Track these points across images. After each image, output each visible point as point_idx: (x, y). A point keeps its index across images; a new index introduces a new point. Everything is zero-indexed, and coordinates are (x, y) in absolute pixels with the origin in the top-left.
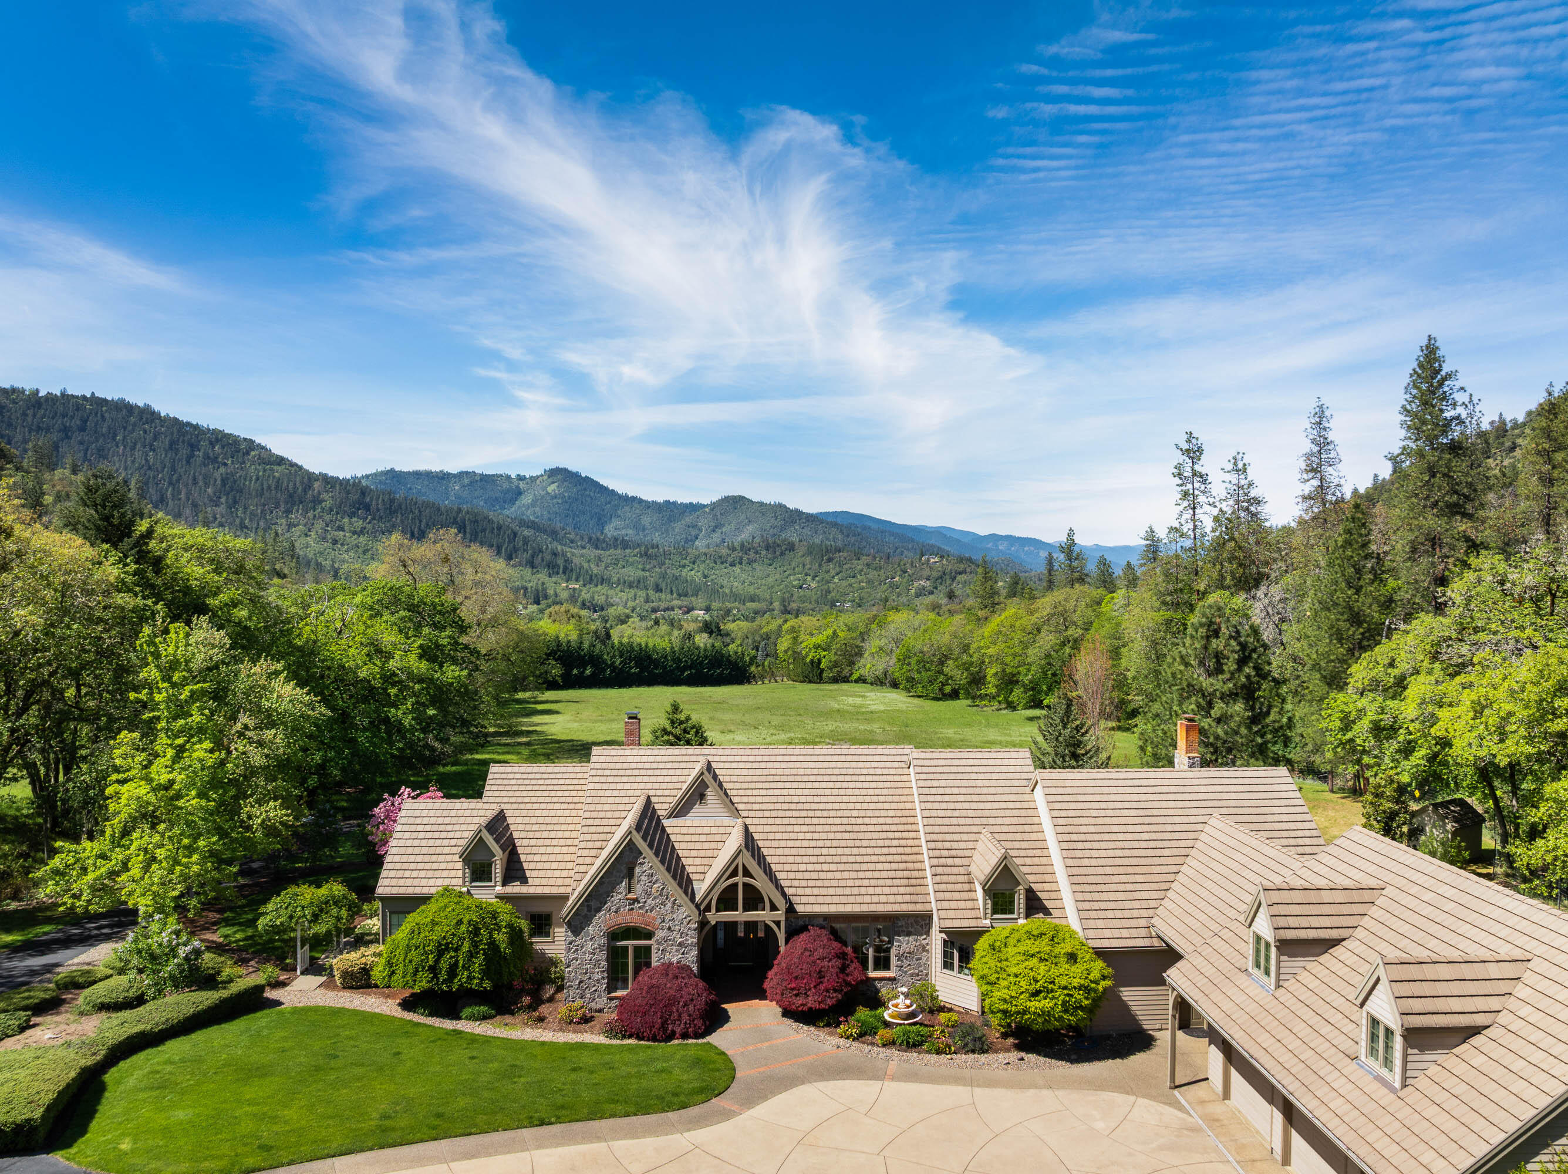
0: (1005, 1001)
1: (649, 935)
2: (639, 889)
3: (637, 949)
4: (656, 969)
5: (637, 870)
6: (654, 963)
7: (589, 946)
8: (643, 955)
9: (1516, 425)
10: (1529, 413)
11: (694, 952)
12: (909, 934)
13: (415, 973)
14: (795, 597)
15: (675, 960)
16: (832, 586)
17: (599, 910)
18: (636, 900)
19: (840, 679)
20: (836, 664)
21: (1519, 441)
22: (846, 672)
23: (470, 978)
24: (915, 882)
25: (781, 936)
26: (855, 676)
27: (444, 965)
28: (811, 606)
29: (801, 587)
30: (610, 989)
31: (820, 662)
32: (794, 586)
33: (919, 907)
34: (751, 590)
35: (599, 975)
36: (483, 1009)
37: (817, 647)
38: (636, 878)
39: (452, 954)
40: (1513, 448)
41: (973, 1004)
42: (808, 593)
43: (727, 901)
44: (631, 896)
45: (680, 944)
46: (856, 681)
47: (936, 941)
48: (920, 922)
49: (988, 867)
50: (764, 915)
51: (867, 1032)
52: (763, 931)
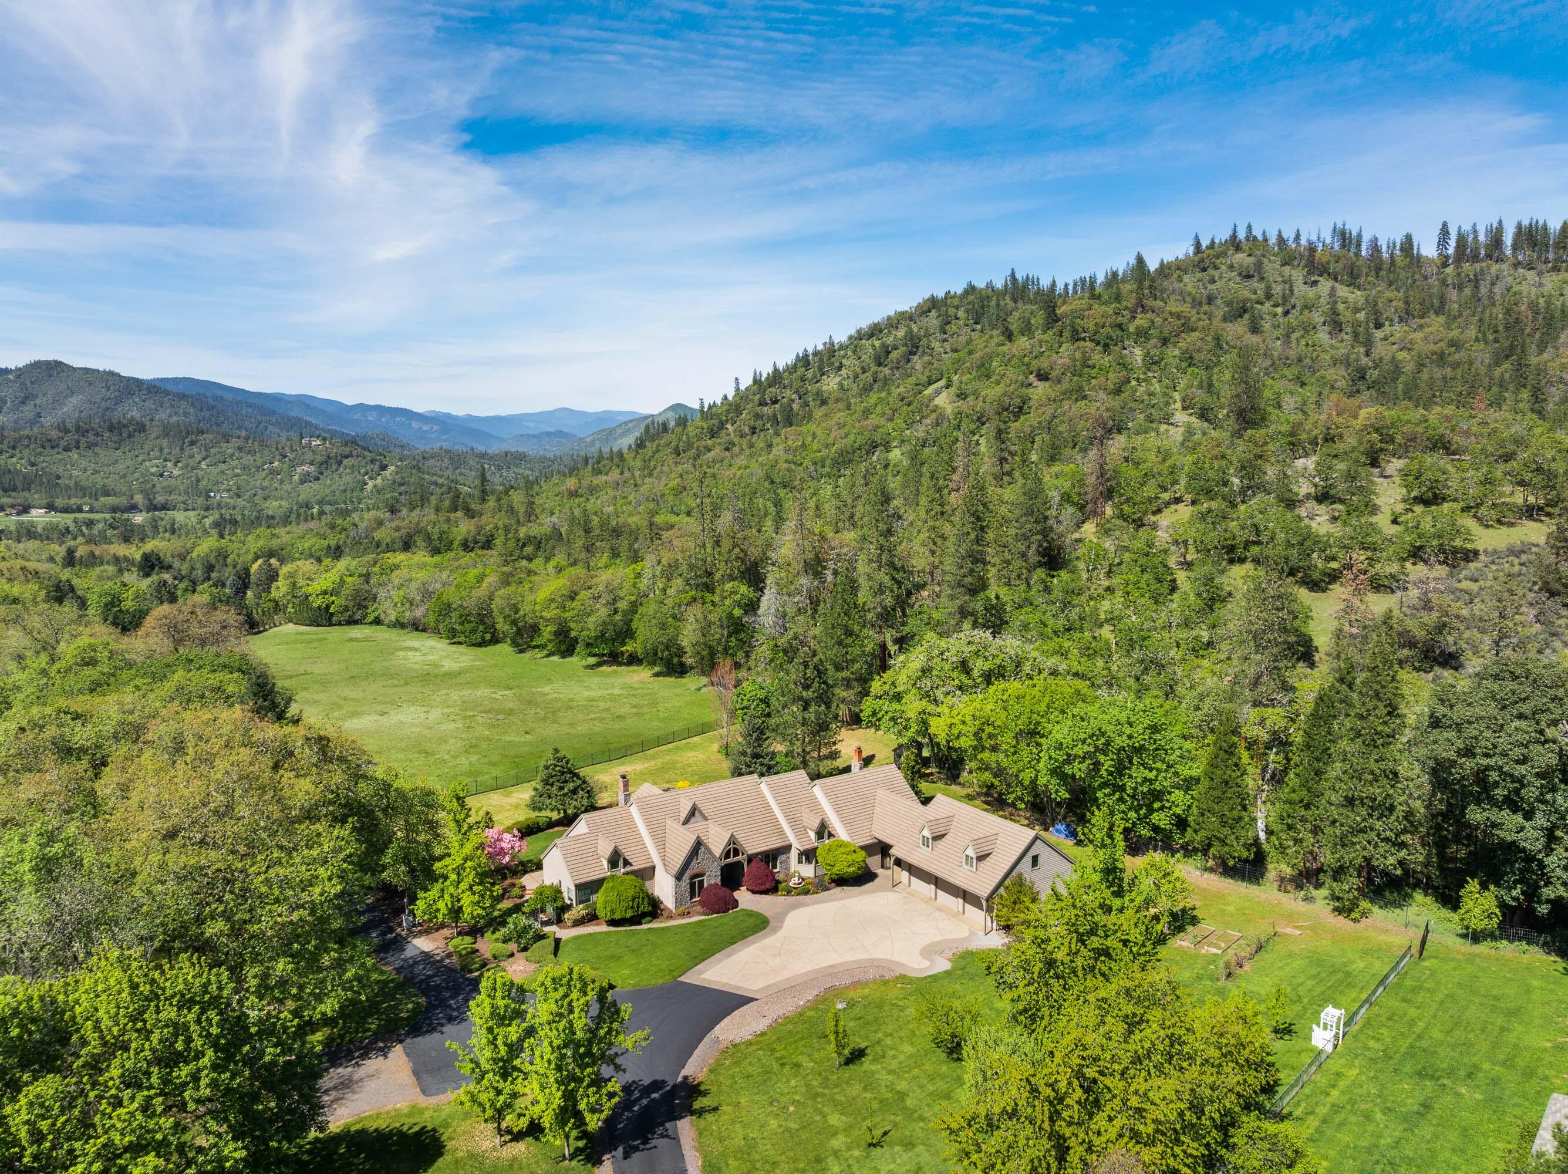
1: (703, 875)
2: (701, 859)
3: (699, 881)
4: (707, 888)
5: (700, 852)
6: (706, 885)
7: (684, 884)
8: (701, 882)
9: (842, 347)
10: (850, 338)
11: (720, 877)
12: (783, 856)
14: (158, 488)
15: (713, 882)
16: (201, 473)
17: (687, 870)
18: (700, 863)
19: (352, 622)
20: (346, 609)
21: (844, 361)
22: (358, 616)
23: (644, 907)
24: (781, 833)
25: (746, 864)
26: (371, 618)
27: (635, 905)
28: (181, 499)
29: (161, 475)
30: (691, 899)
31: (328, 607)
32: (153, 474)
33: (787, 844)
34: (99, 480)
35: (687, 894)
36: (650, 918)
37: (325, 593)
38: (699, 855)
40: (840, 368)
41: (812, 875)
42: (173, 482)
43: (727, 856)
44: (698, 862)
45: (715, 875)
46: (371, 623)
47: (794, 855)
48: (787, 849)
49: (816, 823)
50: (739, 858)
51: (789, 892)
52: (739, 864)
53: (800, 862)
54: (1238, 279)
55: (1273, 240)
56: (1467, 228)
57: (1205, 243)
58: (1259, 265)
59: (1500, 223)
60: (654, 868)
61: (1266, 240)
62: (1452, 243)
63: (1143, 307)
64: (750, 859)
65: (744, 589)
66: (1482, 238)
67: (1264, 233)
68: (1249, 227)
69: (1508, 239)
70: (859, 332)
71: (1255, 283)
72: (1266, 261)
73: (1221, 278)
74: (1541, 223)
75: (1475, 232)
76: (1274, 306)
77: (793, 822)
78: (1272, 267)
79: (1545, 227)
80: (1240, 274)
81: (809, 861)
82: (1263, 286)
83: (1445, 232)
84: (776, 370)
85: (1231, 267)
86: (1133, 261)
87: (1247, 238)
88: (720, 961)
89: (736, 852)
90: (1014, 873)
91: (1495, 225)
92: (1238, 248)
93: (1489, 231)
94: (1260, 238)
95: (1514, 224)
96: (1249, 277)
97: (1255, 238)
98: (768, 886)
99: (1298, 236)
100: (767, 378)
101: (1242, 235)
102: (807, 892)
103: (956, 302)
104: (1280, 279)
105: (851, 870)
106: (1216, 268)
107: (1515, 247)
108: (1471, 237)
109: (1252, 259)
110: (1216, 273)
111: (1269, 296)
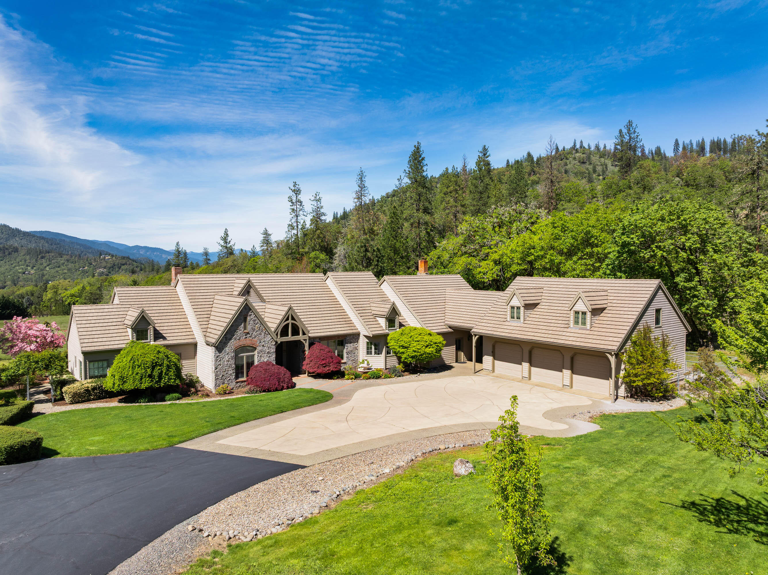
0: (415, 351)
1: (254, 350)
2: (249, 328)
3: (248, 357)
4: (257, 366)
5: (248, 318)
6: (256, 363)
7: (227, 358)
8: (251, 359)
11: (274, 356)
12: (351, 343)
13: (141, 379)
15: (266, 360)
17: (230, 339)
18: (248, 333)
23: (170, 379)
24: (349, 322)
25: (307, 345)
27: (156, 373)
30: (237, 377)
33: (354, 331)
35: (231, 372)
36: (177, 395)
38: (248, 323)
39: (159, 367)
41: (382, 366)
43: (284, 332)
44: (245, 331)
45: (268, 353)
47: (363, 343)
48: (355, 337)
49: (386, 309)
50: (300, 337)
51: (357, 377)
52: (299, 344)
53: (369, 353)
54: (578, 164)
55: (593, 148)
56: (687, 142)
57: (561, 148)
58: (589, 158)
59: (703, 140)
60: (195, 345)
61: (589, 148)
62: (681, 149)
63: (534, 172)
64: (312, 342)
65: (323, 256)
66: (694, 146)
67: (589, 145)
68: (581, 142)
69: (708, 148)
70: (387, 194)
71: (587, 165)
72: (592, 156)
73: (570, 163)
74: (722, 140)
75: (691, 144)
76: (598, 176)
77: (361, 311)
78: (595, 159)
79: (725, 141)
80: (579, 162)
81: (378, 352)
82: (591, 167)
83: (677, 144)
84: (345, 213)
85: (575, 158)
86: (525, 155)
87: (581, 147)
88: (255, 427)
89: (296, 331)
90: (641, 327)
91: (701, 141)
92: (577, 151)
93: (698, 144)
94: (587, 147)
95: (710, 141)
96: (584, 163)
97: (584, 147)
98: (332, 368)
99: (605, 147)
100: (341, 216)
101: (578, 146)
102: (378, 377)
103: (436, 180)
104: (599, 164)
105: (428, 350)
106: (567, 159)
107: (711, 151)
108: (690, 146)
109: (584, 155)
110: (568, 161)
111: (595, 171)
